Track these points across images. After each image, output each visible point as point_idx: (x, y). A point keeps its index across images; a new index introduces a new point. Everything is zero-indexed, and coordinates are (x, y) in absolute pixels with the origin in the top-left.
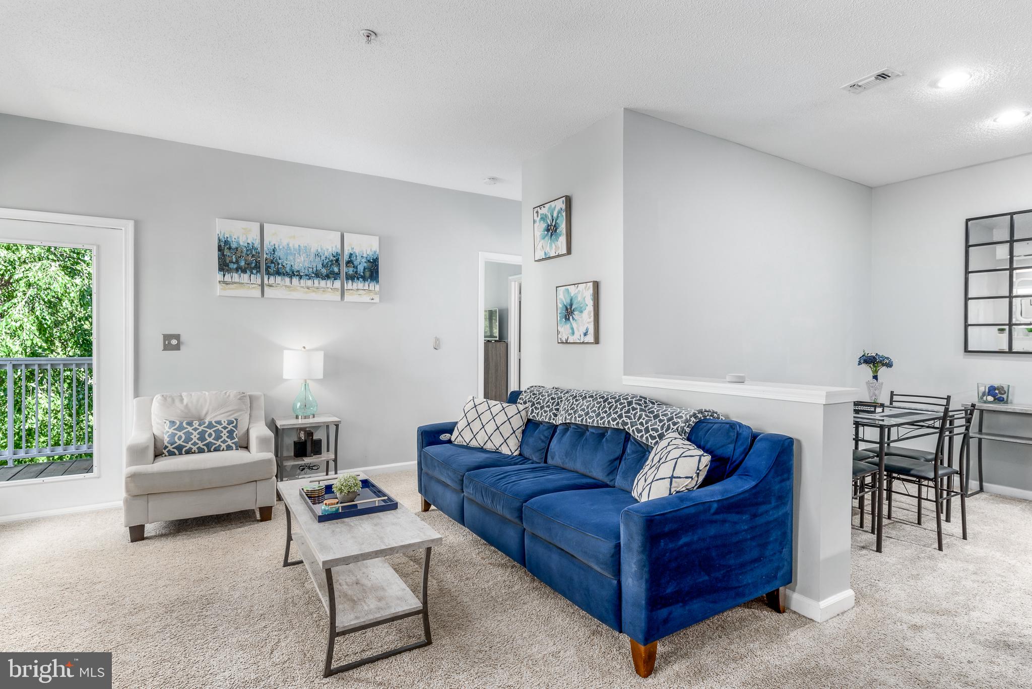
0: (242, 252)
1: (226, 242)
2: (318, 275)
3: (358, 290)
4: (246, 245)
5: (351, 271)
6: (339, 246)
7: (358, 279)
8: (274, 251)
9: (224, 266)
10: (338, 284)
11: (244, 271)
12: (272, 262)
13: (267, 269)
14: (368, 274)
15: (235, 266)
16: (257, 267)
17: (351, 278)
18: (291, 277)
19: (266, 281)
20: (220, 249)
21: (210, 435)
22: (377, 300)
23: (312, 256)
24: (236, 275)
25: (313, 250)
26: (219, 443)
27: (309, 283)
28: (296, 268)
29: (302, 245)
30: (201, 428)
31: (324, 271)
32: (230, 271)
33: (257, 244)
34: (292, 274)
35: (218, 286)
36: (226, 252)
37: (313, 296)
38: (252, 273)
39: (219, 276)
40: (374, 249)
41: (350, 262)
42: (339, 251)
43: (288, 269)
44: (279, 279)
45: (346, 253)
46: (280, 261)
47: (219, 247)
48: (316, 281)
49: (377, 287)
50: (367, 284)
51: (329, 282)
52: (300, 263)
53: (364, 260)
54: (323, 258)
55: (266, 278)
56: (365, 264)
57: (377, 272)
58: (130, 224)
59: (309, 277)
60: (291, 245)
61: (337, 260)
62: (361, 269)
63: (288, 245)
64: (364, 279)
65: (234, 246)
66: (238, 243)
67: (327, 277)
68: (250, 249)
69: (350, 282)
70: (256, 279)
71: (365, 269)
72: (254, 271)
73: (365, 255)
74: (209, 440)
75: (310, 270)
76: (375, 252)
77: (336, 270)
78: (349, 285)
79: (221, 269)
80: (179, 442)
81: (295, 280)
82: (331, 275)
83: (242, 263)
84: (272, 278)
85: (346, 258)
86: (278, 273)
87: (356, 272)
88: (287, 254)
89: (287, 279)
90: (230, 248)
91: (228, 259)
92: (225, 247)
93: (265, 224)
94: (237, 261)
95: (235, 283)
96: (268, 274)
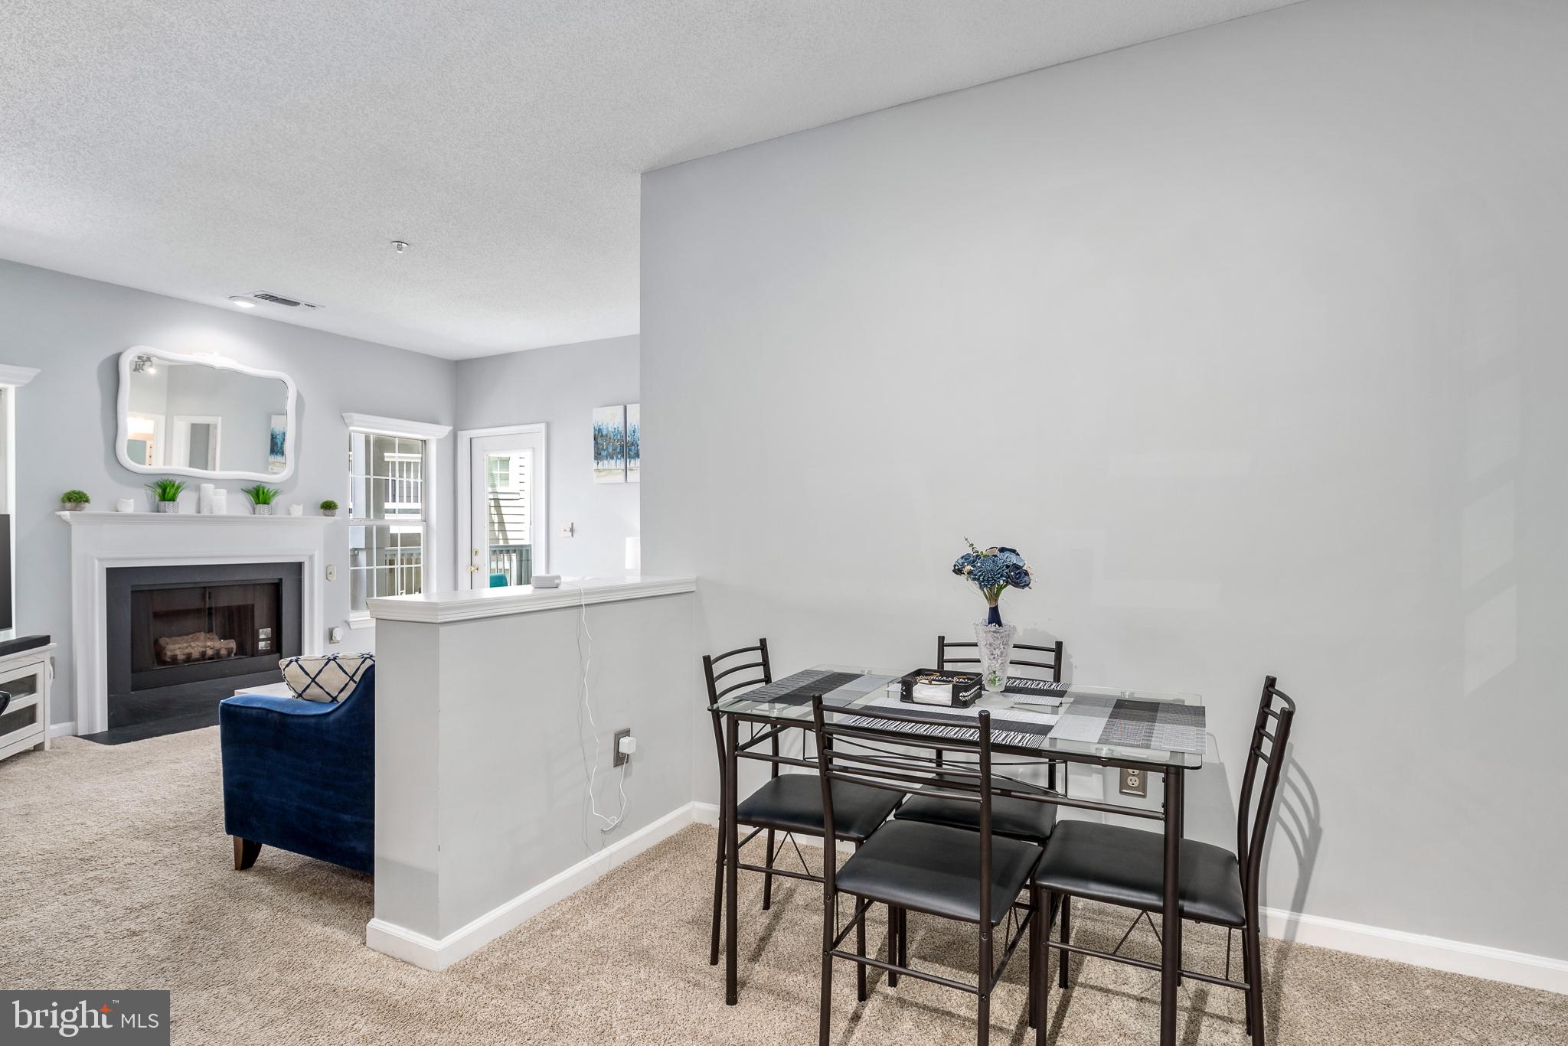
0: (610, 438)
1: (600, 430)
4: (613, 430)
8: (634, 432)
9: (598, 455)
11: (612, 458)
12: (633, 444)
13: (628, 453)
15: (606, 453)
16: (622, 452)
19: (628, 466)
20: (595, 438)
24: (606, 462)
32: (601, 459)
33: (622, 429)
35: (595, 474)
36: (600, 440)
38: (617, 458)
39: (595, 465)
44: (638, 460)
46: (639, 442)
47: (595, 435)
55: (628, 461)
58: (543, 426)
65: (604, 433)
66: (607, 429)
68: (616, 432)
70: (621, 464)
72: (619, 456)
79: (596, 458)
83: (610, 450)
84: (633, 461)
86: (637, 455)
90: (602, 436)
91: (601, 447)
92: (599, 435)
93: (628, 406)
94: (607, 448)
95: (606, 470)
96: (630, 458)
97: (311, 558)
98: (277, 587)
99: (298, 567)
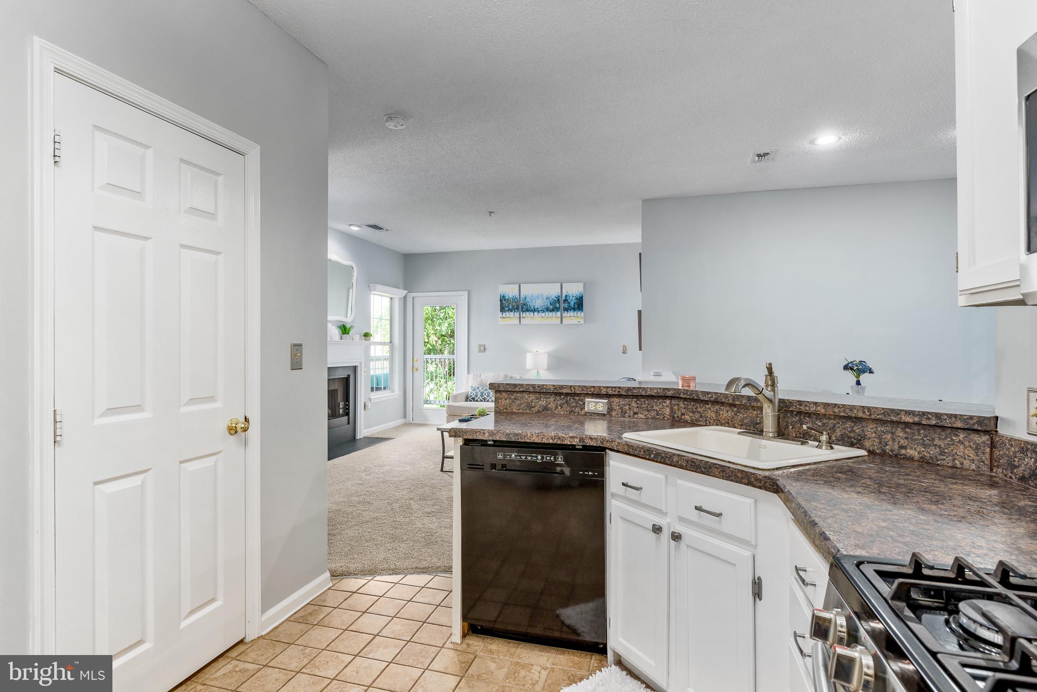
0: (510, 301)
1: (504, 297)
2: (548, 310)
3: (570, 316)
4: (512, 297)
5: (566, 305)
6: (560, 292)
7: (570, 310)
8: (525, 298)
9: (502, 309)
10: (559, 314)
11: (511, 311)
12: (525, 305)
13: (522, 309)
14: (576, 306)
15: (507, 309)
16: (517, 308)
17: (566, 310)
18: (534, 312)
19: (521, 316)
20: (501, 301)
21: (485, 394)
22: (582, 321)
23: (545, 299)
24: (507, 313)
25: (545, 296)
26: (488, 398)
27: (543, 314)
28: (536, 307)
29: (539, 293)
30: (482, 390)
31: (551, 307)
32: (505, 311)
33: (517, 296)
34: (534, 310)
35: (500, 320)
36: (504, 302)
37: (545, 321)
38: (515, 311)
39: (500, 314)
40: (580, 291)
41: (566, 300)
42: (560, 294)
43: (532, 308)
44: (528, 313)
45: (564, 295)
46: (528, 304)
47: (500, 299)
48: (547, 313)
49: (582, 314)
50: (576, 312)
51: (554, 313)
52: (538, 304)
53: (574, 298)
54: (551, 299)
55: (521, 313)
56: (575, 301)
57: (582, 305)
58: (466, 292)
59: (543, 311)
60: (534, 294)
61: (558, 300)
62: (572, 304)
63: (532, 294)
64: (574, 309)
65: (507, 298)
66: (509, 296)
67: (553, 310)
68: (514, 298)
69: (566, 312)
70: (517, 314)
71: (574, 303)
72: (516, 311)
73: (575, 295)
74: (485, 396)
75: (544, 307)
76: (581, 293)
77: (558, 306)
78: (565, 314)
79: (501, 311)
80: (473, 396)
81: (536, 313)
82: (555, 309)
83: (511, 307)
84: (524, 313)
85: (564, 298)
86: (527, 310)
87: (569, 306)
88: (531, 300)
89: (532, 313)
90: (505, 300)
91: (504, 305)
92: (503, 299)
93: (521, 285)
94: (508, 306)
95: (507, 317)
96: (523, 311)
97: (361, 363)
98: (346, 380)
99: (355, 368)
